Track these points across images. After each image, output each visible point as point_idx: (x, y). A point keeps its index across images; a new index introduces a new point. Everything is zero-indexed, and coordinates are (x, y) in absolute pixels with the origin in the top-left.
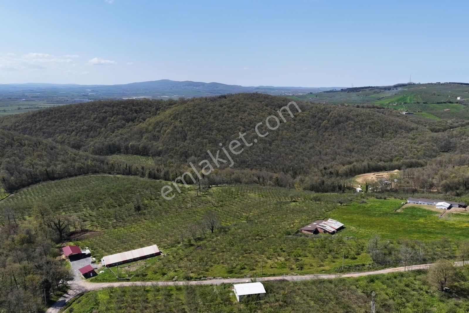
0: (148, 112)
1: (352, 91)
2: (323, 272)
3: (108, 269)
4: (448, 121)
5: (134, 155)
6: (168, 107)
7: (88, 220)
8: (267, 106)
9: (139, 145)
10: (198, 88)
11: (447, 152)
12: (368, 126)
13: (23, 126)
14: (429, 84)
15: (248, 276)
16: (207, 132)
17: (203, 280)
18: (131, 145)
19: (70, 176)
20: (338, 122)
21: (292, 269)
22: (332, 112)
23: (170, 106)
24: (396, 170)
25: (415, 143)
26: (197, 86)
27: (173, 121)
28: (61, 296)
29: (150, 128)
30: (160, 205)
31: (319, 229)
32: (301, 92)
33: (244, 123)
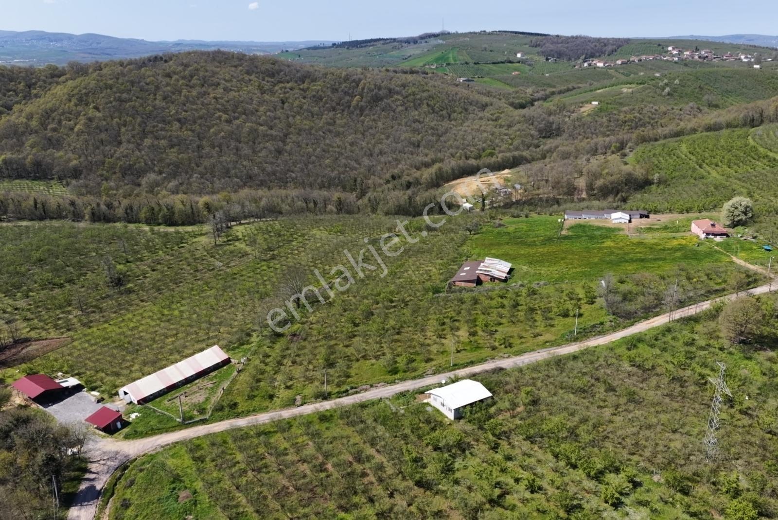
0: (11, 93)
1: (353, 47)
2: (548, 344)
3: (145, 408)
4: (527, 91)
5: (14, 179)
6: (50, 80)
7: (17, 320)
10: (59, 45)
11: (549, 137)
12: (425, 102)
14: (471, 33)
15: (429, 372)
16: (160, 125)
17: (352, 394)
20: (377, 99)
21: (494, 348)
22: (363, 81)
23: (56, 79)
24: (506, 171)
25: (501, 126)
26: (56, 41)
27: (80, 108)
28: (80, 480)
29: (34, 123)
30: (153, 270)
31: (482, 277)
32: (260, 51)
33: (223, 105)
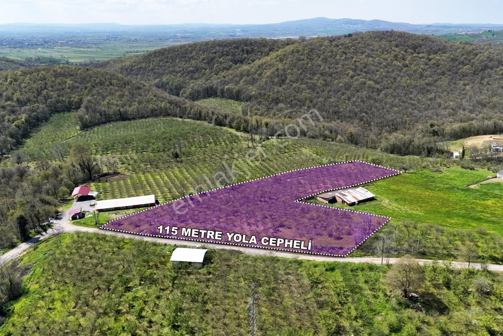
0: (259, 53)
3: (98, 214)
6: (283, 47)
8: (397, 46)
9: (234, 88)
10: (355, 27)
13: (138, 66)
18: (226, 89)
19: (143, 117)
26: (355, 24)
28: (39, 233)
30: (204, 154)
31: (337, 198)
